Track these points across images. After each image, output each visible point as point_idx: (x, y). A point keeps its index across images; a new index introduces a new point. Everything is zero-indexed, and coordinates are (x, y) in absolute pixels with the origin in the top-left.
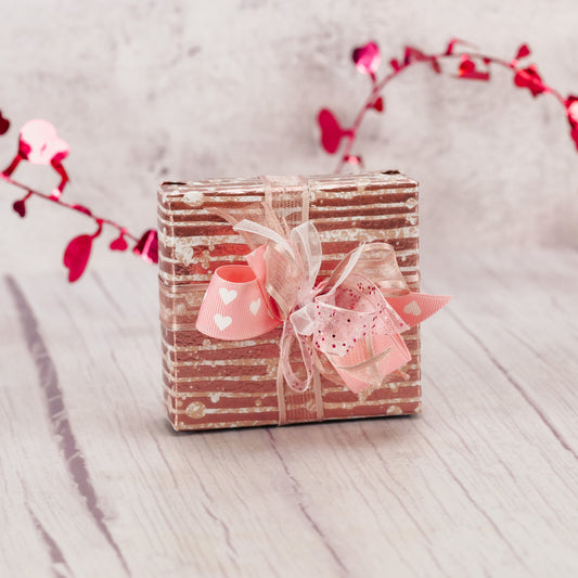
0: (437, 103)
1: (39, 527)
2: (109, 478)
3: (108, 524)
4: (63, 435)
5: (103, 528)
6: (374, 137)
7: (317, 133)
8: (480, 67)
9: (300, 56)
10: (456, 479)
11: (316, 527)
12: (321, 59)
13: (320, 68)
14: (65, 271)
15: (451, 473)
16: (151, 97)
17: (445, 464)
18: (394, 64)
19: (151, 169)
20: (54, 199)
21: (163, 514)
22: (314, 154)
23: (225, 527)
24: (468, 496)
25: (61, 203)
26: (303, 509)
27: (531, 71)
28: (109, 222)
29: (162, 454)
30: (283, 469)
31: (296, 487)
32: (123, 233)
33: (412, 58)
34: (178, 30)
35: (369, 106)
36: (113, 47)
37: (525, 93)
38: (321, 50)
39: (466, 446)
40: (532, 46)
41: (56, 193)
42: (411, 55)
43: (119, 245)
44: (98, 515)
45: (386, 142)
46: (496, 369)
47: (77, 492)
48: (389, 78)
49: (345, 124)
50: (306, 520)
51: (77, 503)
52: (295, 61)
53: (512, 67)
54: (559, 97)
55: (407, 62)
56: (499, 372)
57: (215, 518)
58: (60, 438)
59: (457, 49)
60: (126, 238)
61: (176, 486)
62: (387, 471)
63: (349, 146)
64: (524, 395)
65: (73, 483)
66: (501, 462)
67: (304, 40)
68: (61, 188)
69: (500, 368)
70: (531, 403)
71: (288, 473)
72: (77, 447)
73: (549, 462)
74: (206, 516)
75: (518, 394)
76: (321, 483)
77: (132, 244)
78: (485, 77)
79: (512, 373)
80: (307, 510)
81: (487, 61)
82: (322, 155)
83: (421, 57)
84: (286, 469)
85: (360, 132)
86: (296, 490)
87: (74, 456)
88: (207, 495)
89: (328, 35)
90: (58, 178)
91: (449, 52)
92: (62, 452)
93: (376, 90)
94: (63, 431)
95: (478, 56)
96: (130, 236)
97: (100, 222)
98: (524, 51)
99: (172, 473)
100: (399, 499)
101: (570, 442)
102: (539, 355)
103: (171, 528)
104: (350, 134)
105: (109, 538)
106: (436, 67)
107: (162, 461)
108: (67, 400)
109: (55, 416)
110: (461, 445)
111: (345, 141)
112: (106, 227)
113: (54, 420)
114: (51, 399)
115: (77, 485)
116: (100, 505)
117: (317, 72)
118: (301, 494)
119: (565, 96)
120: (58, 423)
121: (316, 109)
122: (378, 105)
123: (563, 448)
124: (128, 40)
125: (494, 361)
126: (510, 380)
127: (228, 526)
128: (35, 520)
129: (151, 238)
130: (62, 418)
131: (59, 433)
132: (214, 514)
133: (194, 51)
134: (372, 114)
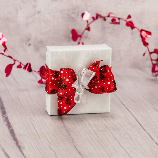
0: (104, 28)
1: (4, 150)
2: (21, 135)
3: (22, 150)
4: (7, 122)
5: (21, 151)
6: (86, 37)
7: (71, 35)
8: (117, 21)
9: (68, 15)
10: (116, 139)
11: (79, 153)
12: (73, 16)
13: (73, 18)
14: (5, 74)
15: (114, 137)
16: (27, 24)
17: (112, 134)
18: (93, 18)
19: (26, 44)
20: (2, 54)
21: (37, 147)
22: (70, 41)
23: (55, 152)
24: (120, 144)
25: (4, 55)
26: (75, 147)
27: (131, 22)
28: (17, 61)
29: (35, 129)
30: (68, 134)
31: (73, 140)
32: (21, 63)
33: (99, 17)
34: (35, 7)
35: (86, 29)
36: (17, 10)
37: (129, 28)
38: (73, 13)
39: (117, 129)
40: (132, 16)
41: (3, 52)
42: (98, 16)
43: (19, 67)
44: (19, 147)
45: (89, 38)
46: (122, 105)
47: (13, 140)
48: (92, 22)
49: (79, 34)
50: (77, 150)
51: (13, 143)
52: (66, 16)
53: (126, 21)
54: (138, 30)
55: (97, 18)
56: (123, 106)
57: (52, 149)
58: (6, 123)
59: (111, 15)
60: (22, 65)
61: (40, 139)
62: (97, 136)
63: (80, 40)
64: (131, 113)
65: (11, 137)
66: (127, 134)
67: (69, 10)
68: (5, 51)
69: (123, 105)
70: (133, 116)
71: (70, 136)
72: (11, 126)
73: (140, 134)
74: (49, 149)
75: (129, 113)
76: (79, 139)
77: (23, 66)
78: (118, 23)
79: (127, 106)
80: (77, 147)
81: (119, 19)
82: (72, 42)
83: (101, 17)
84: (69, 134)
85: (83, 36)
86: (73, 141)
87: (11, 128)
88: (49, 142)
89: (75, 9)
90: (4, 48)
91: (109, 16)
92: (7, 127)
93: (88, 25)
94: (7, 120)
95: (116, 17)
96: (22, 64)
97: (15, 60)
98: (129, 17)
99: (38, 134)
100: (101, 145)
101: (145, 128)
102: (133, 101)
103: (40, 152)
104: (80, 36)
105: (23, 154)
106: (105, 20)
107: (35, 131)
108: (7, 111)
109: (4, 116)
110: (116, 129)
111: (79, 38)
112: (16, 62)
113: (4, 117)
114: (3, 110)
115: (12, 138)
116: (19, 144)
117: (72, 19)
118: (74, 142)
119: (140, 29)
120: (5, 118)
121: (71, 29)
122: (88, 29)
123: (143, 130)
124: (21, 9)
125: (121, 102)
126: (126, 108)
127: (56, 152)
128: (2, 148)
129: (28, 65)
130: (6, 116)
131: (5, 121)
132: (51, 148)
133: (39, 12)
134: (87, 31)
